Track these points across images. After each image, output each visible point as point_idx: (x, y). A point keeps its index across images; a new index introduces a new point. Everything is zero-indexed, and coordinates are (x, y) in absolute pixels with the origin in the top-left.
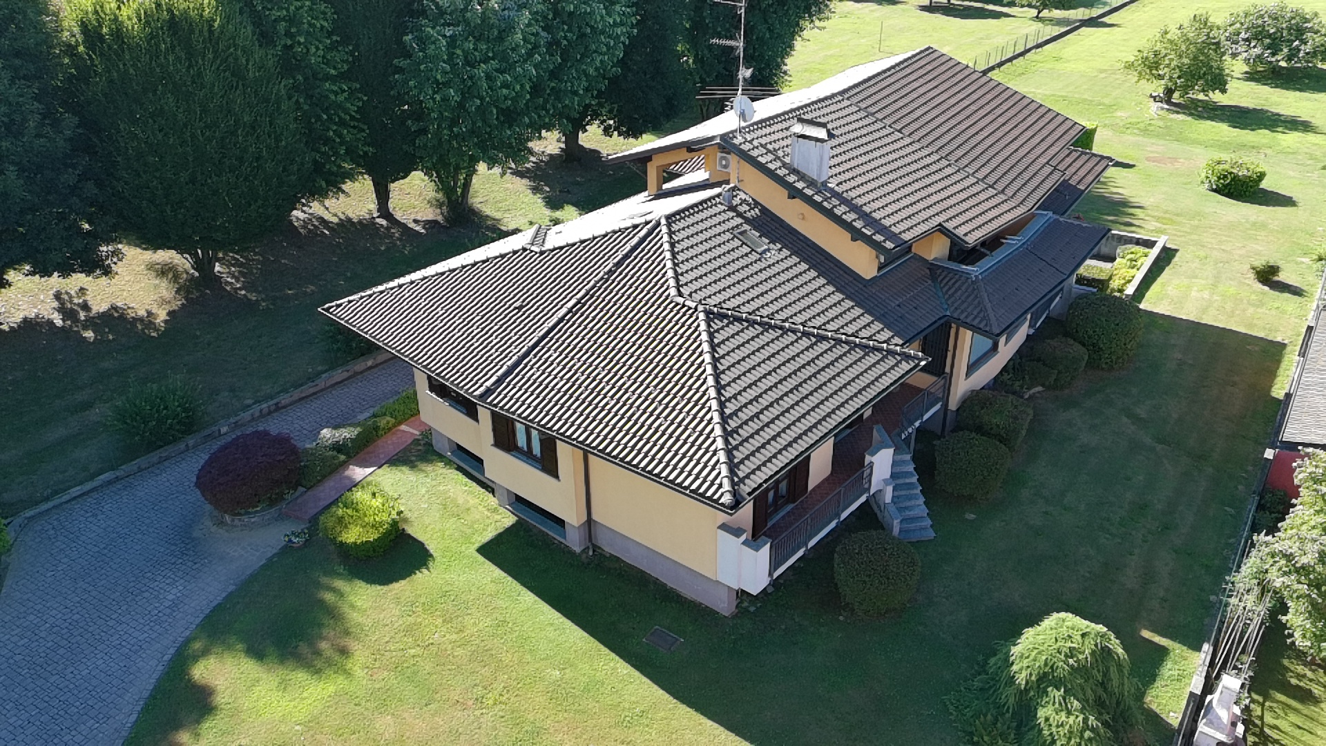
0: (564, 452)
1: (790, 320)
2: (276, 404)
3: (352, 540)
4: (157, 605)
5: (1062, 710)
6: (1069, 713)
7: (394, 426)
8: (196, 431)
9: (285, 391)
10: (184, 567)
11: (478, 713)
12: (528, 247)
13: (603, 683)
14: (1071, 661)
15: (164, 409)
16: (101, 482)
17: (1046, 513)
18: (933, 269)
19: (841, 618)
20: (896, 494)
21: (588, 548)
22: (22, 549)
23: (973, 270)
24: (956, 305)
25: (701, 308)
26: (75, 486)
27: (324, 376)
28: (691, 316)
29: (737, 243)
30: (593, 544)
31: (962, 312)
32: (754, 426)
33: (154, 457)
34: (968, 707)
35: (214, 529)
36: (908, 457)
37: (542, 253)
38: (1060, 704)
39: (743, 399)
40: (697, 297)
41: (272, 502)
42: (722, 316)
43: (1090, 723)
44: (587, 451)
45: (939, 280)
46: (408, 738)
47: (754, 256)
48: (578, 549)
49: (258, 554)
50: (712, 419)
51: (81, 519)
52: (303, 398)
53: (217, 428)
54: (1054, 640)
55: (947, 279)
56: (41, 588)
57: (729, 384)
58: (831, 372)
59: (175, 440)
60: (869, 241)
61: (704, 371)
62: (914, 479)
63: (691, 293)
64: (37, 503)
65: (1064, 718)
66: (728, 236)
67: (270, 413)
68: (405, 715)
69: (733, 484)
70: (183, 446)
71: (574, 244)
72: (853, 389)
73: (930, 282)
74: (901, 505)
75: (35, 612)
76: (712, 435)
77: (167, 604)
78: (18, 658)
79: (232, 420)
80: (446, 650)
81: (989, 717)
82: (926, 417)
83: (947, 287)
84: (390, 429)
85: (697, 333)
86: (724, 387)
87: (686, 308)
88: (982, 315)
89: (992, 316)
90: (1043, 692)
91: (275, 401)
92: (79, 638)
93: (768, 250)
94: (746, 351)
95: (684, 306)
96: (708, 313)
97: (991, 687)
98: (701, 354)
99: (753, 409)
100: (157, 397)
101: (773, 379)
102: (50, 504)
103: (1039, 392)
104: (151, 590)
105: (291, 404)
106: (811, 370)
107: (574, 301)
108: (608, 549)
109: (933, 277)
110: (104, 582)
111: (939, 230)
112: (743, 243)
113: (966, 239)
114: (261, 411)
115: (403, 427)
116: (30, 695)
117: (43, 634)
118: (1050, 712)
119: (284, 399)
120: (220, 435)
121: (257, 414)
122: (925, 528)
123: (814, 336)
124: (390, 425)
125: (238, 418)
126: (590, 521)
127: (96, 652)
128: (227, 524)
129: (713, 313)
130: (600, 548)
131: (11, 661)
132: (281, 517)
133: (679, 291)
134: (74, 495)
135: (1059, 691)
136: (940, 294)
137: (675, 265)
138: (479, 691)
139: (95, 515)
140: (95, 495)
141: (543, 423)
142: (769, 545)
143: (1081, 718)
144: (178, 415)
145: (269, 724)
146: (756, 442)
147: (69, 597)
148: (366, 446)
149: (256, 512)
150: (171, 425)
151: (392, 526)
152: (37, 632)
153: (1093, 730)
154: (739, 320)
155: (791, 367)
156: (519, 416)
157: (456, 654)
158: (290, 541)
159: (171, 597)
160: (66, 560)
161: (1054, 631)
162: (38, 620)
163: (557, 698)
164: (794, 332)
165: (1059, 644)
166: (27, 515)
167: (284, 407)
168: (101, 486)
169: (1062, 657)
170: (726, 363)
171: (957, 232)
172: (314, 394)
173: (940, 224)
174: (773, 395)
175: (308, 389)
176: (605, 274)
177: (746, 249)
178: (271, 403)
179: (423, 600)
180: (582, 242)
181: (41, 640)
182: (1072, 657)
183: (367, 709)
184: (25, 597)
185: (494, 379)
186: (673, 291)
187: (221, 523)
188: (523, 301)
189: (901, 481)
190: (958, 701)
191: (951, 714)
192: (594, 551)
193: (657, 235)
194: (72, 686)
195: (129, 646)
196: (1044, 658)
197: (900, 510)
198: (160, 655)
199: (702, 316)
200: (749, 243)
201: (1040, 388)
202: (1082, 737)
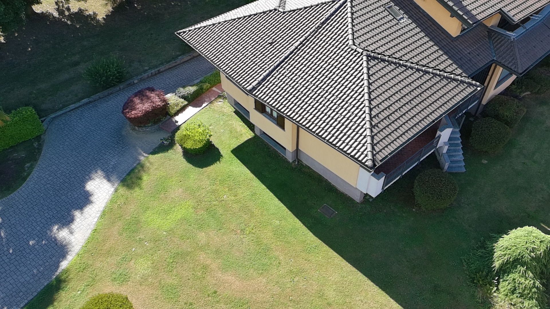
0: (288, 123)
1: (410, 61)
2: (159, 70)
3: (189, 147)
4: (106, 166)
5: (523, 277)
6: (526, 279)
7: (210, 88)
8: (123, 82)
9: (162, 64)
10: (118, 149)
11: (242, 236)
12: (278, 8)
13: (299, 230)
14: (532, 254)
15: (109, 72)
16: (83, 103)
17: (524, 163)
18: (490, 32)
19: (414, 210)
20: (449, 148)
21: (295, 160)
22: (50, 133)
23: (512, 35)
24: (500, 54)
25: (365, 53)
26: (72, 104)
27: (179, 57)
28: (359, 57)
29: (386, 13)
30: (298, 159)
31: (503, 59)
32: (387, 122)
33: (106, 92)
34: (473, 263)
35: (131, 131)
36: (458, 130)
37: (284, 13)
38: (523, 273)
39: (382, 107)
40: (363, 45)
41: (155, 123)
42: (374, 58)
43: (536, 285)
44: (299, 126)
45: (493, 38)
46: (211, 244)
47: (394, 22)
48: (291, 161)
49: (149, 146)
50: (365, 117)
51: (75, 120)
52: (170, 68)
53: (132, 81)
54: (525, 243)
55: (497, 38)
56: (58, 153)
57: (375, 98)
58: (429, 93)
59: (114, 85)
60: (460, 17)
61: (364, 90)
62: (459, 142)
63: (360, 43)
64: (56, 111)
65: (523, 281)
66: (382, 9)
67: (156, 74)
68: (210, 233)
69: (373, 155)
70: (118, 88)
71: (301, 9)
72: (439, 103)
73: (487, 39)
74: (451, 154)
75: (55, 165)
76: (364, 127)
77: (111, 166)
78: (49, 186)
79: (139, 77)
80: (229, 204)
81: (484, 273)
82: (469, 108)
83: (496, 43)
84: (208, 89)
85: (361, 68)
86: (372, 100)
87: (356, 53)
88: (513, 62)
89: (519, 63)
90: (515, 267)
91: (158, 69)
92: (74, 179)
93: (403, 18)
94: (386, 79)
95: (356, 51)
96: (368, 56)
97: (486, 257)
98: (362, 80)
99: (387, 113)
100: (105, 65)
101: (398, 96)
102: (62, 112)
103: (528, 95)
104: (104, 159)
105: (165, 71)
106: (419, 91)
107: (298, 42)
108: (305, 162)
109: (490, 37)
110: (84, 152)
111: (500, 13)
112: (390, 14)
113: (514, 18)
114: (152, 73)
115: (214, 89)
116: (53, 204)
117: (59, 175)
118: (516, 276)
119: (162, 68)
120: (134, 84)
121: (150, 75)
122: (460, 167)
123: (422, 71)
124: (208, 87)
125: (142, 76)
126: (297, 150)
127: (81, 186)
128: (136, 130)
129: (370, 56)
130: (301, 161)
131: (46, 187)
132: (160, 129)
133: (354, 42)
134: (71, 109)
135: (523, 267)
136: (492, 47)
137: (353, 26)
138: (243, 226)
139: (80, 119)
140: (80, 109)
141: (279, 109)
142: (384, 177)
143: (532, 282)
144: (115, 75)
145: (152, 229)
146: (386, 132)
147: (70, 159)
148: (197, 97)
149: (149, 126)
150: (112, 79)
151: (206, 142)
152: (56, 174)
153: (537, 288)
154: (384, 61)
155: (409, 89)
156: (268, 103)
157: (234, 207)
158: (163, 142)
159: (112, 163)
160: (68, 140)
161: (526, 238)
162: (57, 168)
163: (278, 234)
164: (412, 68)
165: (528, 245)
166: (52, 117)
167: (162, 72)
168: (83, 105)
169: (528, 252)
170: (375, 86)
171: (509, 14)
172: (175, 66)
173: (500, 9)
174: (398, 105)
175: (172, 64)
176: (316, 28)
177: (390, 17)
178: (156, 70)
179: (220, 178)
180: (305, 8)
181: (58, 178)
182: (533, 252)
183: (194, 228)
184: (51, 157)
185: (256, 82)
186: (351, 42)
187: (134, 129)
188: (273, 40)
189: (452, 142)
190: (469, 260)
191: (464, 266)
192: (298, 162)
193: (345, 7)
194: (70, 202)
195: (94, 185)
196: (519, 251)
197: (450, 156)
198: (107, 191)
199: (365, 58)
200: (393, 14)
201: (529, 93)
202: (531, 290)
